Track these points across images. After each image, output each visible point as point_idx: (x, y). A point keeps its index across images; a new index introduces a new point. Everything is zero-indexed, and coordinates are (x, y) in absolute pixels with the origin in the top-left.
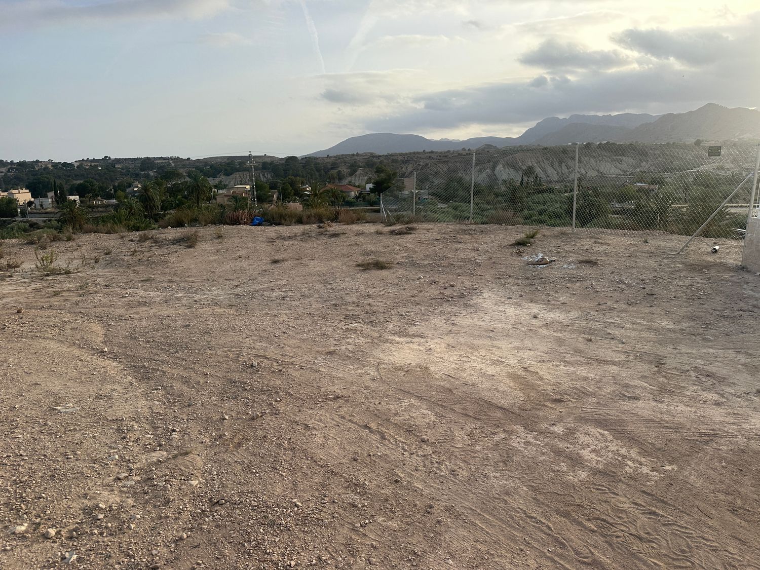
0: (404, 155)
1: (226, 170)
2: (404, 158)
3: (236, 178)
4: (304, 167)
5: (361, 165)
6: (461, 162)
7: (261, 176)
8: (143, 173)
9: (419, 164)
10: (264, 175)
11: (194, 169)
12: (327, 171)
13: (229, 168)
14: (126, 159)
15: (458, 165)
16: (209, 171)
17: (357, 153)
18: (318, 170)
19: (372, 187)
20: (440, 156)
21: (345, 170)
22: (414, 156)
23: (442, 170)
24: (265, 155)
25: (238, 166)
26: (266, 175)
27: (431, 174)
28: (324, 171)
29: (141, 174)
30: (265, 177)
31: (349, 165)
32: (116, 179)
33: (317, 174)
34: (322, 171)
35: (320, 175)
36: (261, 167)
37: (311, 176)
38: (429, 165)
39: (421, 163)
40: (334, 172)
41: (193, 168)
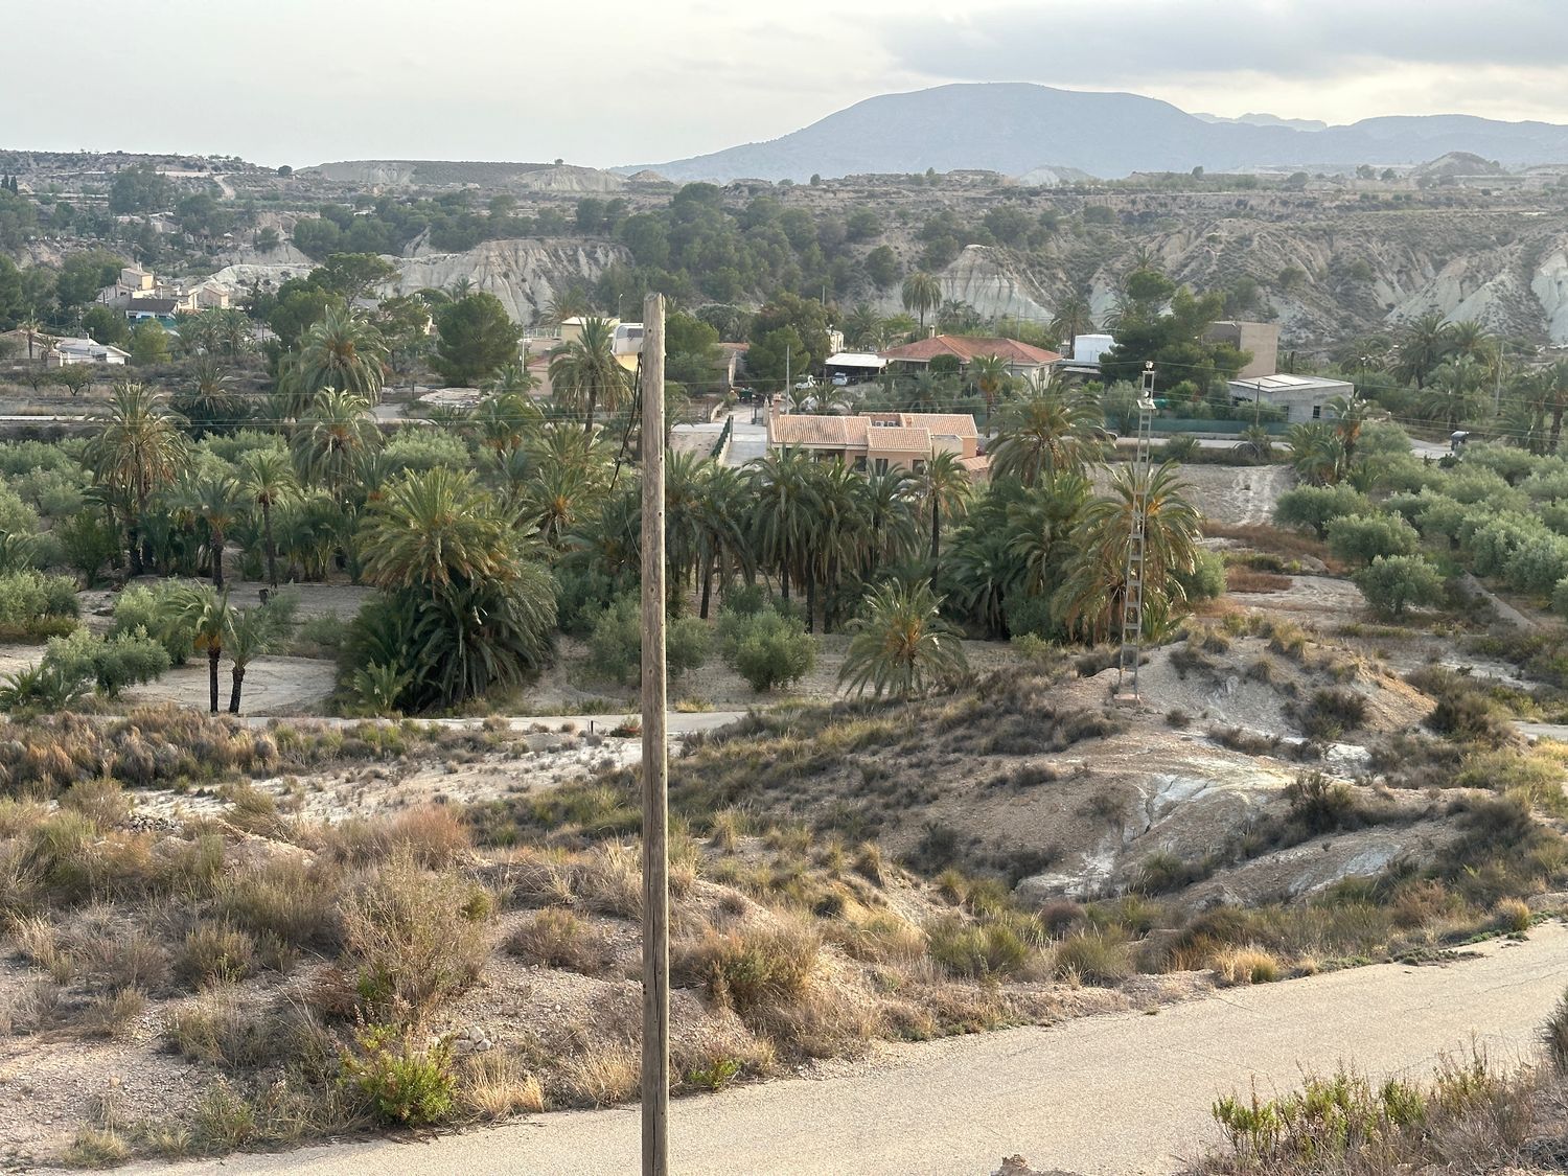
0: (1134, 192)
1: (439, 225)
2: (1134, 202)
3: (488, 262)
4: (745, 228)
5: (967, 228)
6: (1385, 238)
7: (583, 259)
8: (124, 219)
9: (1212, 239)
10: (591, 256)
11: (317, 216)
12: (832, 246)
13: (451, 221)
14: (39, 157)
15: (1375, 247)
16: (374, 228)
17: (930, 172)
18: (799, 244)
19: (1108, 351)
20: (1285, 203)
21: (903, 247)
22: (1174, 199)
23: (1308, 262)
24: (560, 161)
25: (486, 213)
26: (600, 254)
27: (1263, 283)
28: (823, 248)
29: (116, 223)
30: (596, 261)
31: (921, 225)
32: (27, 240)
33: (794, 257)
34: (816, 247)
35: (806, 264)
36: (571, 217)
37: (772, 264)
38: (1255, 244)
39: (1223, 234)
40: (863, 250)
41: (312, 209)
